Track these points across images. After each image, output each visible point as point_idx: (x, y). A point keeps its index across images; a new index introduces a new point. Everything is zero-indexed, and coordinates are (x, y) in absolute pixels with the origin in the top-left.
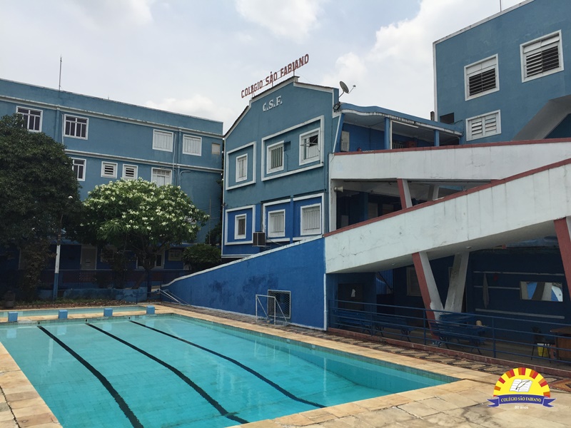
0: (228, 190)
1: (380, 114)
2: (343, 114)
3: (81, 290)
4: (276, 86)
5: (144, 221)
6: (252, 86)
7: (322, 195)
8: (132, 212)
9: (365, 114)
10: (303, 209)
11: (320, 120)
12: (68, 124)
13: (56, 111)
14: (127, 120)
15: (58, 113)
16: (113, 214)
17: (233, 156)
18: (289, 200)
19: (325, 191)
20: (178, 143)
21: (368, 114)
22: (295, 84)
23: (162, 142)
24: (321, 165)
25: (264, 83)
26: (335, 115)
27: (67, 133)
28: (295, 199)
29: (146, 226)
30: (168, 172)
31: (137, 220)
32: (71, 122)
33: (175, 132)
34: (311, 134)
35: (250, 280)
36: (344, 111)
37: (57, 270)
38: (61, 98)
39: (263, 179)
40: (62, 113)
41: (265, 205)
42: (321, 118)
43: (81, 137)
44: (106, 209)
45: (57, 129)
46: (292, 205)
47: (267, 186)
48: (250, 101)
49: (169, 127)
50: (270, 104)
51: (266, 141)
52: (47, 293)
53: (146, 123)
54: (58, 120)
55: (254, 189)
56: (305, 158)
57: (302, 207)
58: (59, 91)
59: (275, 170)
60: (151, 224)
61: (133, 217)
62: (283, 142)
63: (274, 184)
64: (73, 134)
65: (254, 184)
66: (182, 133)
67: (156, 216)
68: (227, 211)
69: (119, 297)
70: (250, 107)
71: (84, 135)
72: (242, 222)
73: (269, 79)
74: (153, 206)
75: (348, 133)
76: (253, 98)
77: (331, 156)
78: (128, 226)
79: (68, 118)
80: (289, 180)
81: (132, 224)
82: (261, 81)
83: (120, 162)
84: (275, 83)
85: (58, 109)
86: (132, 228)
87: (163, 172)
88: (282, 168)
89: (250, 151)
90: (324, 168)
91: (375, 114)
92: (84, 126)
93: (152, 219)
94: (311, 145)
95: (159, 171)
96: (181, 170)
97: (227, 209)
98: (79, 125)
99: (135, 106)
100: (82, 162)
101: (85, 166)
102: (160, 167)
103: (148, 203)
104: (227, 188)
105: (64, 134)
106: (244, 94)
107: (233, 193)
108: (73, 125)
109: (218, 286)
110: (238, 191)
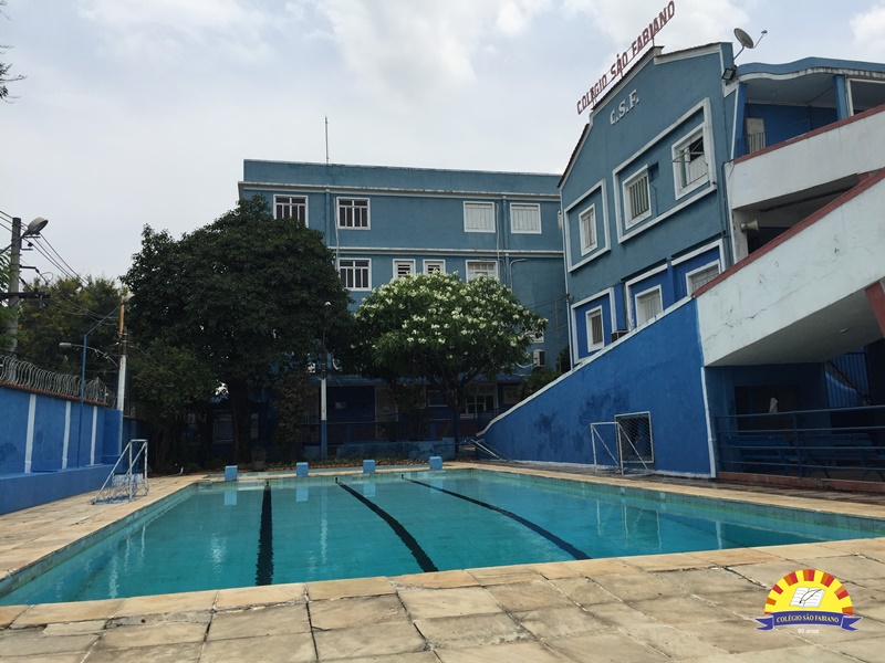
0: (572, 272)
1: (821, 71)
2: (743, 85)
3: (361, 445)
4: (627, 75)
5: (434, 330)
6: (591, 90)
7: (719, 242)
8: (416, 318)
9: (790, 76)
10: (691, 277)
11: (701, 110)
12: (342, 210)
13: (325, 194)
14: (424, 192)
15: (328, 196)
16: (392, 325)
17: (573, 214)
18: (665, 267)
19: (725, 235)
20: (503, 218)
21: (795, 76)
22: (656, 62)
23: (478, 219)
24: (712, 188)
25: (610, 76)
26: (727, 90)
27: (343, 224)
28: (674, 263)
29: (437, 337)
30: (492, 265)
31: (424, 330)
32: (346, 207)
33: (496, 201)
34: (690, 138)
35: (589, 403)
36: (744, 78)
37: (324, 416)
38: (331, 175)
39: (620, 240)
40: (333, 196)
41: (628, 283)
42: (705, 104)
43: (361, 228)
44: (382, 317)
45: (328, 220)
46: (670, 273)
47: (629, 249)
48: (591, 114)
49: (487, 195)
50: (621, 109)
51: (619, 174)
52: (313, 451)
53: (451, 193)
54: (328, 207)
55: (608, 261)
56: (685, 185)
57: (687, 275)
58: (327, 166)
59: (639, 219)
60: (445, 333)
61: (417, 325)
62: (646, 167)
63: (640, 244)
64: (350, 224)
65: (608, 252)
66: (508, 201)
67: (452, 321)
68: (573, 306)
69: (414, 453)
70: (591, 124)
71: (365, 224)
72: (596, 321)
73: (615, 69)
74: (450, 306)
75: (761, 121)
76: (594, 108)
77: (728, 167)
78: (410, 339)
79: (341, 202)
80: (661, 232)
81: (415, 337)
82: (605, 76)
83: (419, 257)
84: (625, 71)
85: (328, 191)
86: (416, 342)
87: (484, 265)
88: (648, 214)
89: (597, 197)
90: (718, 194)
91: (810, 72)
92: (365, 211)
93: (446, 326)
94: (693, 158)
95: (477, 264)
96: (511, 259)
97: (571, 303)
98: (357, 211)
99: (433, 171)
100: (366, 264)
101: (370, 268)
102: (478, 258)
103: (442, 303)
104: (570, 269)
105: (338, 226)
106: (581, 107)
107: (580, 276)
108: (350, 210)
109: (545, 423)
110: (586, 271)
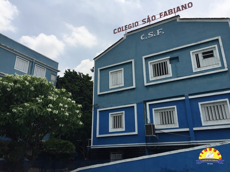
6: (126, 26)
18: (184, 98)
22: (178, 20)
23: (22, 66)
24: (226, 70)
33: (30, 61)
34: (204, 50)
39: (146, 84)
41: (148, 104)
42: (219, 38)
48: (124, 35)
50: (149, 34)
53: (13, 50)
57: (200, 103)
62: (169, 57)
63: (160, 87)
65: (134, 89)
66: (35, 63)
68: (98, 110)
70: (125, 38)
72: (117, 118)
80: (181, 83)
82: (137, 22)
104: (99, 93)
106: (116, 31)
110: (113, 95)
